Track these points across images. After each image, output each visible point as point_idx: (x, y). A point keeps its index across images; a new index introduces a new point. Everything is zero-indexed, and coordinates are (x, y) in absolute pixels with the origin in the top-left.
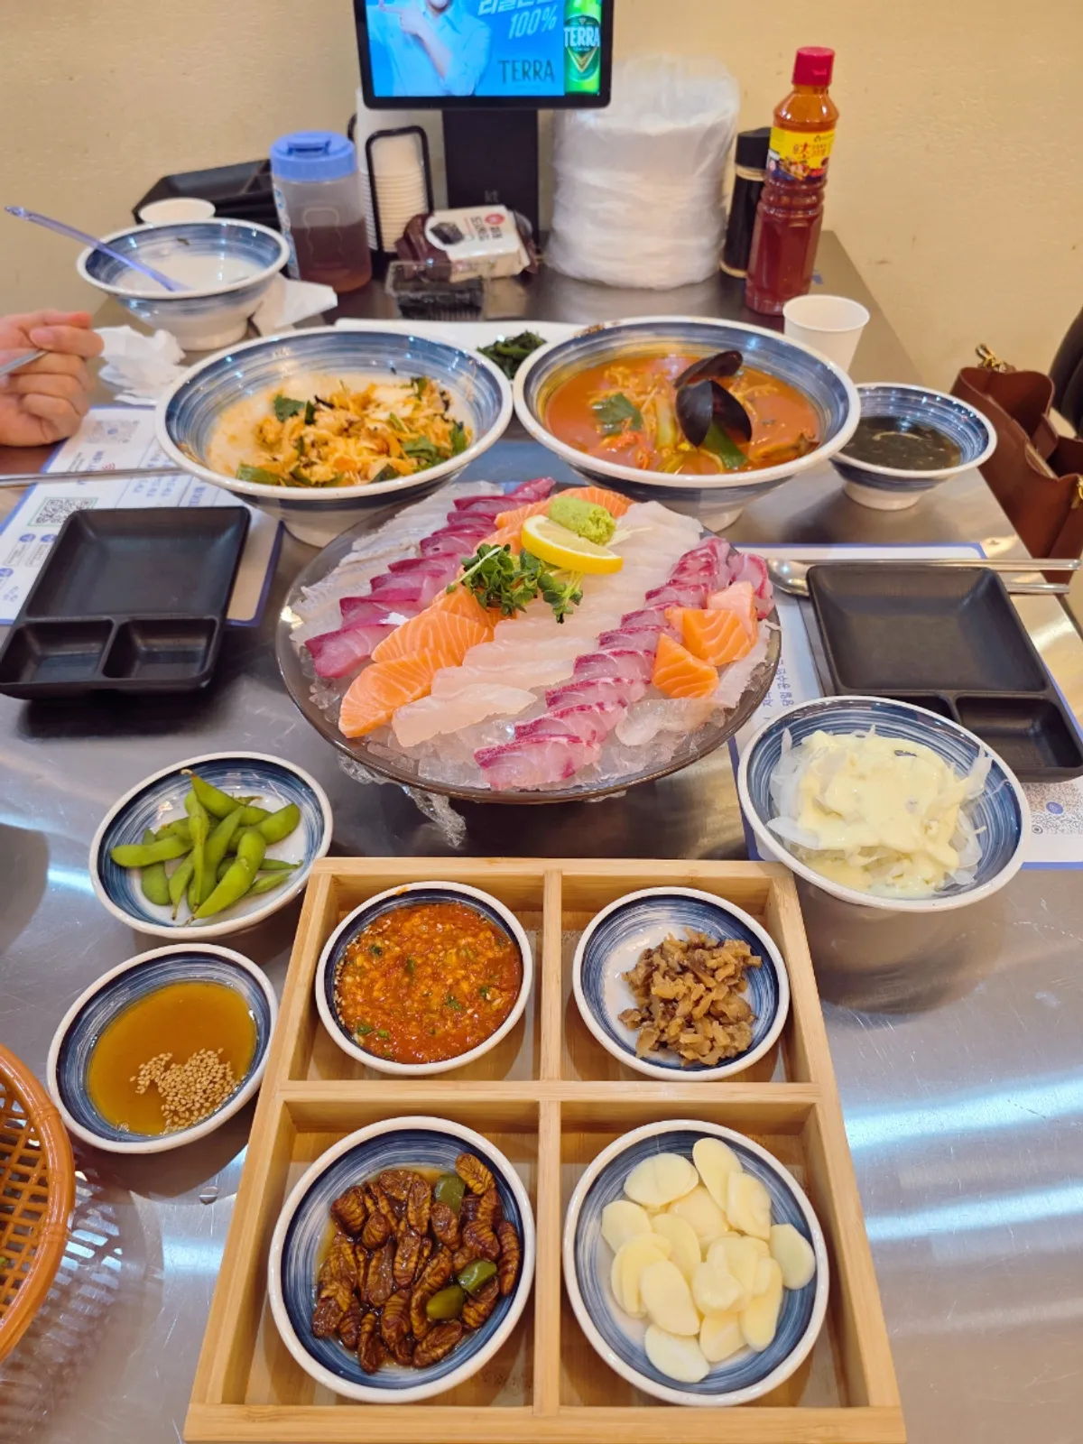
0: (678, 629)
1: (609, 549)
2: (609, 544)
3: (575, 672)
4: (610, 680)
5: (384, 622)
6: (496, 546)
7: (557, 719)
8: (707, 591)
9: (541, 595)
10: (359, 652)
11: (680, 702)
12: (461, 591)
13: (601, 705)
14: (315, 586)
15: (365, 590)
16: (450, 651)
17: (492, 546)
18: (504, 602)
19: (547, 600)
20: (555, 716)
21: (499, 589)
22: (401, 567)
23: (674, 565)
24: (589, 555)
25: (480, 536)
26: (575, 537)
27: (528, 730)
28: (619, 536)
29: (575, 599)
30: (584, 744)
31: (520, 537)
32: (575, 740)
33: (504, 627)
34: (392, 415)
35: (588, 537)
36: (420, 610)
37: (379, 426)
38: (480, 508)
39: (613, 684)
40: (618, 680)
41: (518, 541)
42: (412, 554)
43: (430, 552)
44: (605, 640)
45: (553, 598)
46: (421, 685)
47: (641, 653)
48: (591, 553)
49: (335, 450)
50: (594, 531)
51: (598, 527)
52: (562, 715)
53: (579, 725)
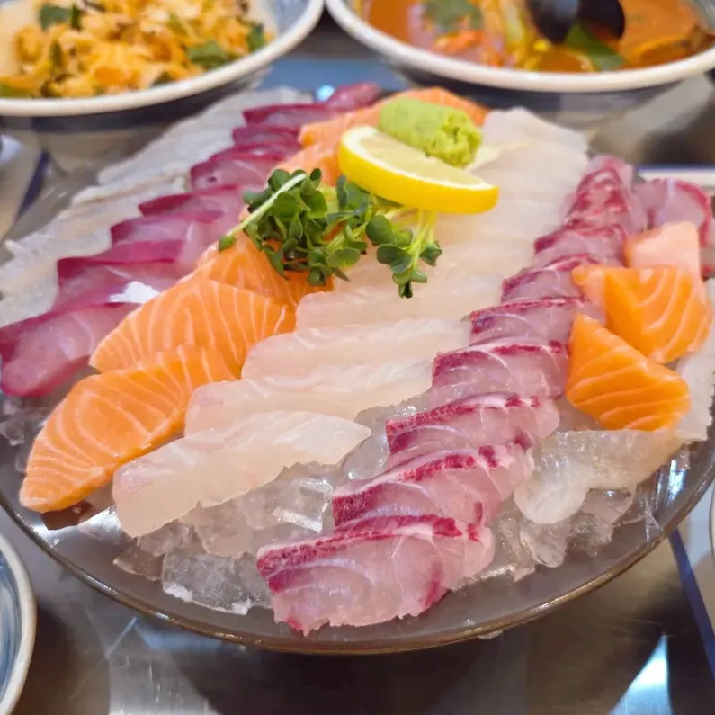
0: (597, 301)
1: (475, 172)
2: (471, 166)
3: (434, 383)
4: (500, 402)
5: (115, 298)
6: (298, 173)
7: (411, 485)
8: (624, 237)
9: (372, 251)
10: (71, 351)
11: (623, 439)
12: (242, 248)
13: (488, 453)
14: (28, 240)
15: (100, 244)
16: (223, 348)
17: (291, 172)
18: (313, 264)
19: (382, 260)
20: (407, 478)
21: (303, 243)
22: (159, 208)
23: (568, 196)
24: (446, 184)
25: (277, 158)
26: (421, 156)
27: (357, 504)
28: (485, 154)
29: (430, 256)
30: (465, 536)
31: (336, 158)
32: (445, 527)
33: (311, 305)
34: (173, 17)
35: (442, 157)
36: (179, 276)
37: (158, 29)
38: (280, 120)
39: (506, 409)
40: (514, 401)
41: (333, 164)
42: (178, 188)
43: (203, 183)
44: (481, 323)
45: (393, 256)
46: (168, 412)
47: (547, 348)
48: (448, 180)
49: (97, 57)
50: (450, 147)
51: (456, 141)
52: (420, 476)
53: (452, 496)
